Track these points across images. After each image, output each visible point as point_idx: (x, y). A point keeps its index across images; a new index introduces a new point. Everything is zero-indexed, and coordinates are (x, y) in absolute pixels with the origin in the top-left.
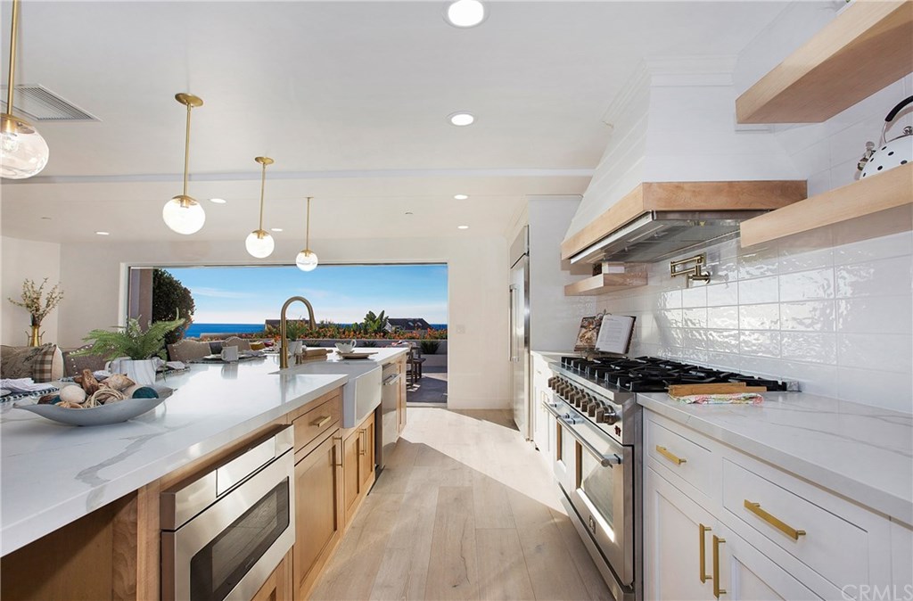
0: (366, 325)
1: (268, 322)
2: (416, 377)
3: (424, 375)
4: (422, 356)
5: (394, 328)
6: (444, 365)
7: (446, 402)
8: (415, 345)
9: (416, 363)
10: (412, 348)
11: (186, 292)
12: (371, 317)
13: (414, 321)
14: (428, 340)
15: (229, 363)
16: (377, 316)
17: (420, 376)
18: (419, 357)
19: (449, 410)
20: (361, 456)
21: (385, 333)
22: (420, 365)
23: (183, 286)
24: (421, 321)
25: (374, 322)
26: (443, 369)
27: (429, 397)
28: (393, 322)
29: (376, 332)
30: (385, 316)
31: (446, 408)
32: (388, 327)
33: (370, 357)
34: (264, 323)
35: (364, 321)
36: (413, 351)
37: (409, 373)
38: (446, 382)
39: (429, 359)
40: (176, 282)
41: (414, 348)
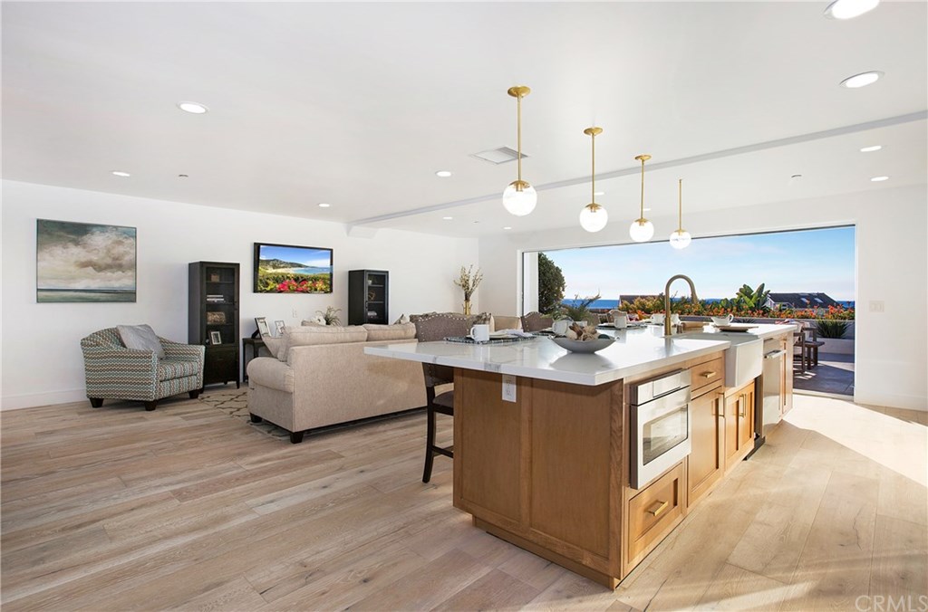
0: (739, 302)
1: (623, 298)
2: (809, 364)
3: (821, 363)
4: (818, 340)
5: (778, 306)
6: (851, 353)
7: (853, 395)
8: (807, 325)
9: (809, 347)
10: (803, 329)
11: (558, 271)
12: (746, 291)
13: (810, 297)
14: (830, 320)
15: (620, 329)
16: (755, 289)
17: (816, 363)
18: (815, 340)
19: (857, 404)
20: (740, 418)
21: (766, 312)
22: (816, 349)
23: (556, 265)
24: (822, 296)
25: (751, 297)
26: (850, 358)
27: (827, 386)
28: (777, 298)
29: (752, 309)
30: (765, 290)
31: (852, 401)
32: (769, 304)
33: (750, 331)
34: (618, 298)
35: (736, 297)
36: (805, 332)
37: (796, 357)
38: (853, 373)
39: (828, 345)
40: (550, 262)
41: (807, 329)
